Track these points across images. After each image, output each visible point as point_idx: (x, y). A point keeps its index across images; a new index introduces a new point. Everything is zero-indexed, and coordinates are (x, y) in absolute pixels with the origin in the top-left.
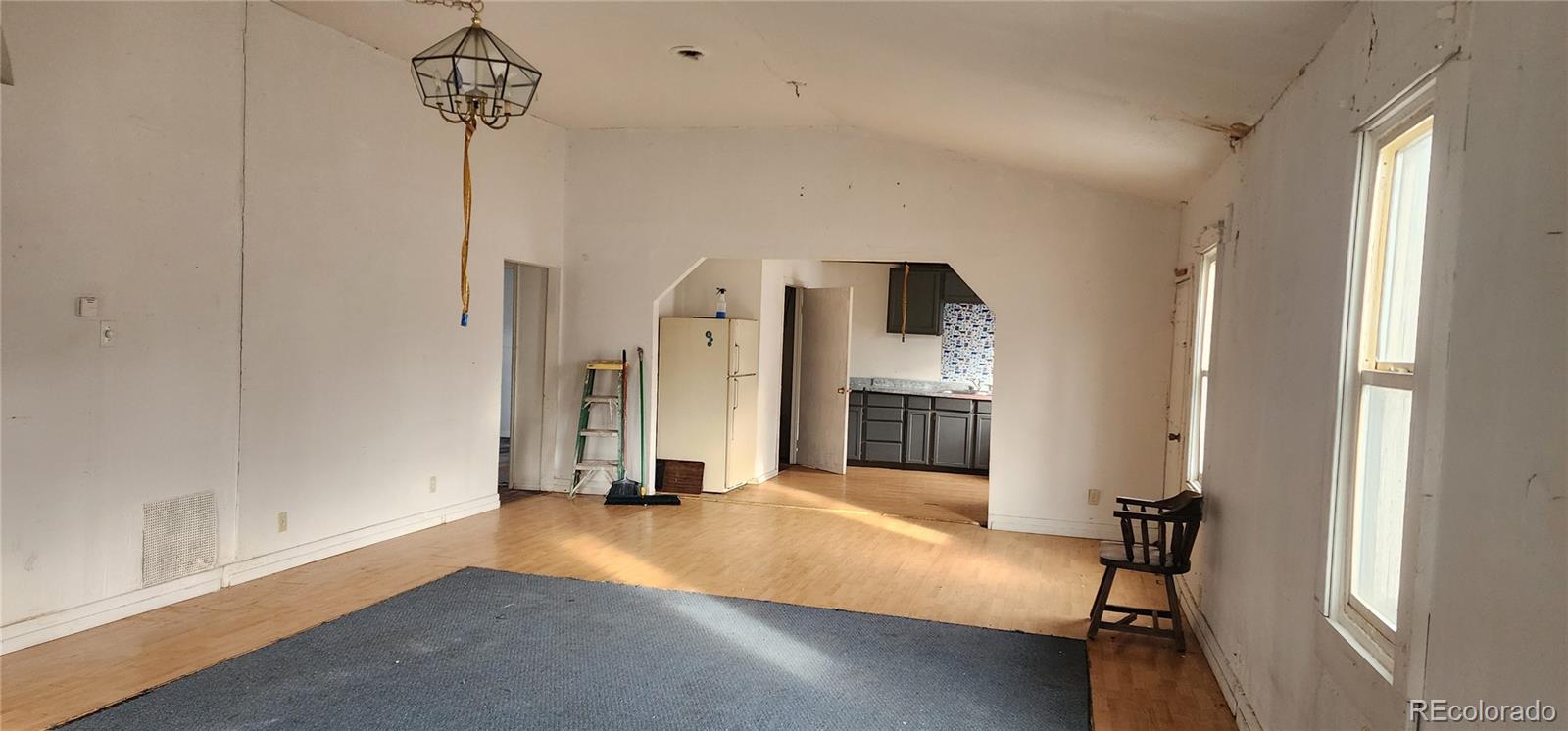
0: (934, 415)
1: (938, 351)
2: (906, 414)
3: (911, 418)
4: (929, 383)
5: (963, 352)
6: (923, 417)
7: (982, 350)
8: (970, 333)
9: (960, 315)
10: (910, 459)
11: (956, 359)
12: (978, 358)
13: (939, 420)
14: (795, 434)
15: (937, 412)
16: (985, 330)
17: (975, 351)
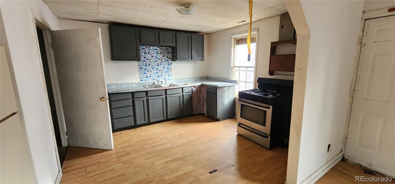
0: (148, 99)
1: (137, 68)
2: (133, 102)
3: (136, 103)
4: (135, 83)
5: (148, 68)
6: (142, 102)
7: (156, 67)
8: (150, 60)
9: (145, 51)
10: (138, 123)
11: (146, 72)
12: (155, 71)
13: (150, 101)
14: (64, 128)
15: (149, 98)
16: (156, 58)
17: (154, 67)
